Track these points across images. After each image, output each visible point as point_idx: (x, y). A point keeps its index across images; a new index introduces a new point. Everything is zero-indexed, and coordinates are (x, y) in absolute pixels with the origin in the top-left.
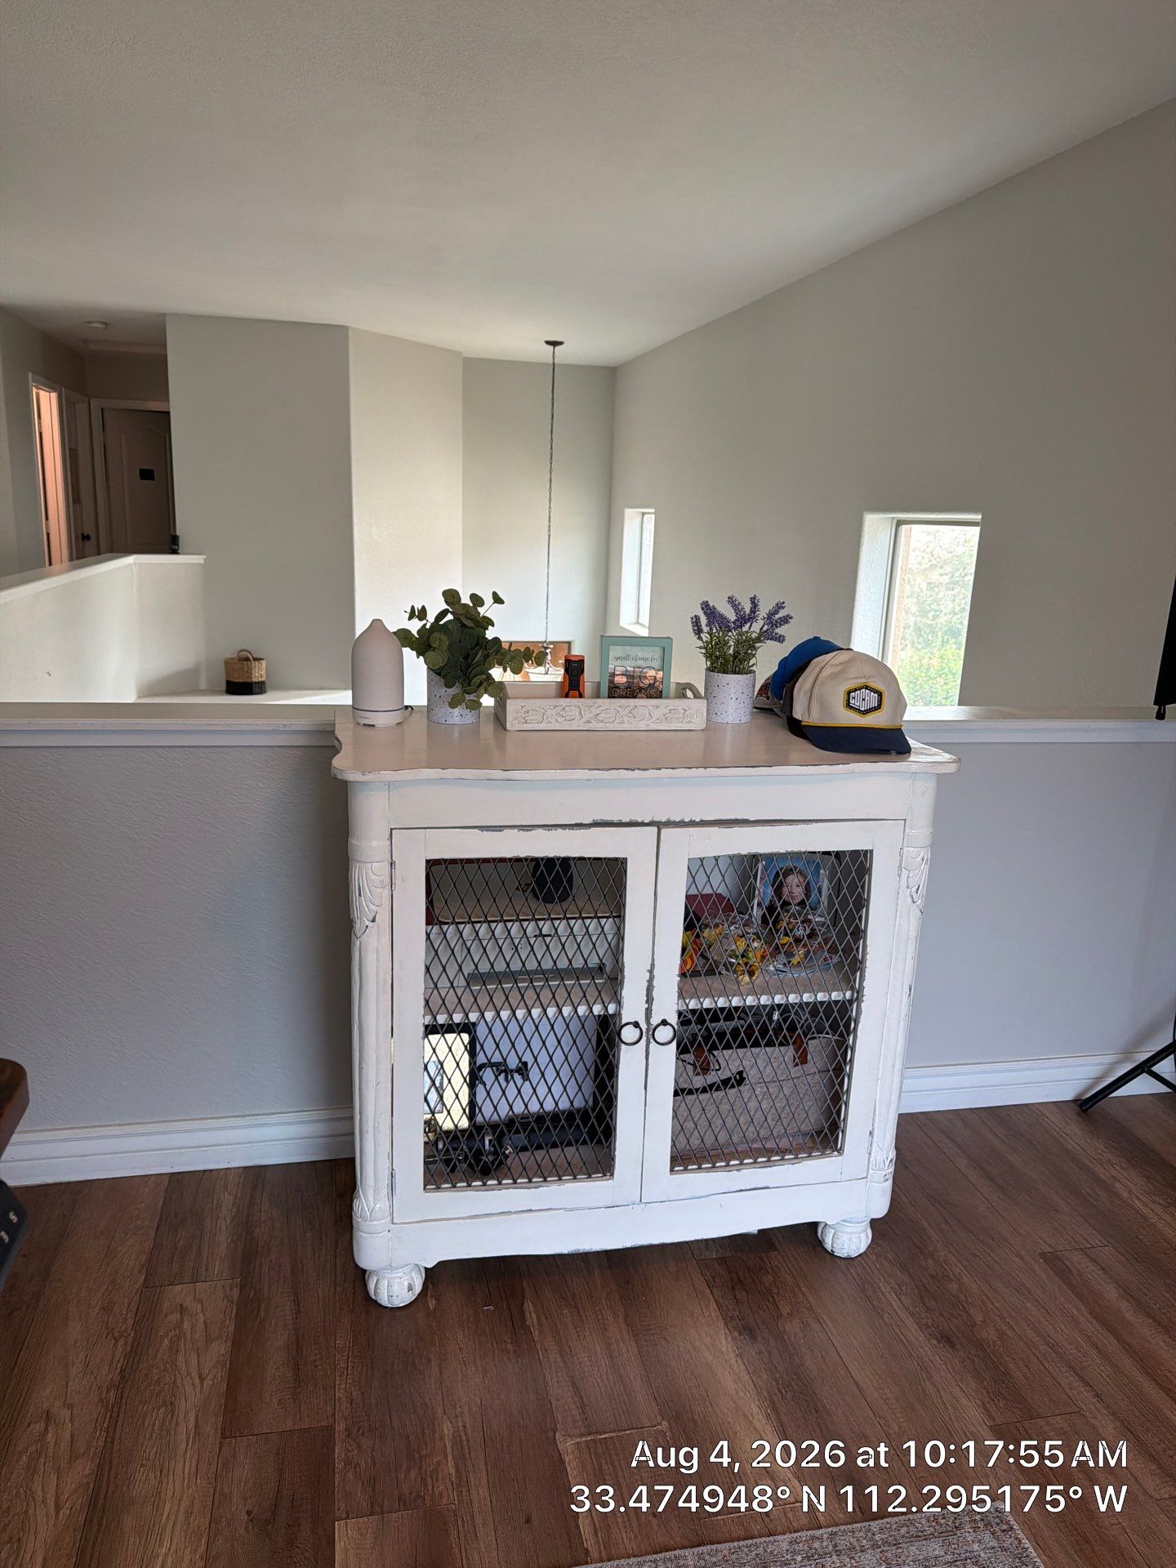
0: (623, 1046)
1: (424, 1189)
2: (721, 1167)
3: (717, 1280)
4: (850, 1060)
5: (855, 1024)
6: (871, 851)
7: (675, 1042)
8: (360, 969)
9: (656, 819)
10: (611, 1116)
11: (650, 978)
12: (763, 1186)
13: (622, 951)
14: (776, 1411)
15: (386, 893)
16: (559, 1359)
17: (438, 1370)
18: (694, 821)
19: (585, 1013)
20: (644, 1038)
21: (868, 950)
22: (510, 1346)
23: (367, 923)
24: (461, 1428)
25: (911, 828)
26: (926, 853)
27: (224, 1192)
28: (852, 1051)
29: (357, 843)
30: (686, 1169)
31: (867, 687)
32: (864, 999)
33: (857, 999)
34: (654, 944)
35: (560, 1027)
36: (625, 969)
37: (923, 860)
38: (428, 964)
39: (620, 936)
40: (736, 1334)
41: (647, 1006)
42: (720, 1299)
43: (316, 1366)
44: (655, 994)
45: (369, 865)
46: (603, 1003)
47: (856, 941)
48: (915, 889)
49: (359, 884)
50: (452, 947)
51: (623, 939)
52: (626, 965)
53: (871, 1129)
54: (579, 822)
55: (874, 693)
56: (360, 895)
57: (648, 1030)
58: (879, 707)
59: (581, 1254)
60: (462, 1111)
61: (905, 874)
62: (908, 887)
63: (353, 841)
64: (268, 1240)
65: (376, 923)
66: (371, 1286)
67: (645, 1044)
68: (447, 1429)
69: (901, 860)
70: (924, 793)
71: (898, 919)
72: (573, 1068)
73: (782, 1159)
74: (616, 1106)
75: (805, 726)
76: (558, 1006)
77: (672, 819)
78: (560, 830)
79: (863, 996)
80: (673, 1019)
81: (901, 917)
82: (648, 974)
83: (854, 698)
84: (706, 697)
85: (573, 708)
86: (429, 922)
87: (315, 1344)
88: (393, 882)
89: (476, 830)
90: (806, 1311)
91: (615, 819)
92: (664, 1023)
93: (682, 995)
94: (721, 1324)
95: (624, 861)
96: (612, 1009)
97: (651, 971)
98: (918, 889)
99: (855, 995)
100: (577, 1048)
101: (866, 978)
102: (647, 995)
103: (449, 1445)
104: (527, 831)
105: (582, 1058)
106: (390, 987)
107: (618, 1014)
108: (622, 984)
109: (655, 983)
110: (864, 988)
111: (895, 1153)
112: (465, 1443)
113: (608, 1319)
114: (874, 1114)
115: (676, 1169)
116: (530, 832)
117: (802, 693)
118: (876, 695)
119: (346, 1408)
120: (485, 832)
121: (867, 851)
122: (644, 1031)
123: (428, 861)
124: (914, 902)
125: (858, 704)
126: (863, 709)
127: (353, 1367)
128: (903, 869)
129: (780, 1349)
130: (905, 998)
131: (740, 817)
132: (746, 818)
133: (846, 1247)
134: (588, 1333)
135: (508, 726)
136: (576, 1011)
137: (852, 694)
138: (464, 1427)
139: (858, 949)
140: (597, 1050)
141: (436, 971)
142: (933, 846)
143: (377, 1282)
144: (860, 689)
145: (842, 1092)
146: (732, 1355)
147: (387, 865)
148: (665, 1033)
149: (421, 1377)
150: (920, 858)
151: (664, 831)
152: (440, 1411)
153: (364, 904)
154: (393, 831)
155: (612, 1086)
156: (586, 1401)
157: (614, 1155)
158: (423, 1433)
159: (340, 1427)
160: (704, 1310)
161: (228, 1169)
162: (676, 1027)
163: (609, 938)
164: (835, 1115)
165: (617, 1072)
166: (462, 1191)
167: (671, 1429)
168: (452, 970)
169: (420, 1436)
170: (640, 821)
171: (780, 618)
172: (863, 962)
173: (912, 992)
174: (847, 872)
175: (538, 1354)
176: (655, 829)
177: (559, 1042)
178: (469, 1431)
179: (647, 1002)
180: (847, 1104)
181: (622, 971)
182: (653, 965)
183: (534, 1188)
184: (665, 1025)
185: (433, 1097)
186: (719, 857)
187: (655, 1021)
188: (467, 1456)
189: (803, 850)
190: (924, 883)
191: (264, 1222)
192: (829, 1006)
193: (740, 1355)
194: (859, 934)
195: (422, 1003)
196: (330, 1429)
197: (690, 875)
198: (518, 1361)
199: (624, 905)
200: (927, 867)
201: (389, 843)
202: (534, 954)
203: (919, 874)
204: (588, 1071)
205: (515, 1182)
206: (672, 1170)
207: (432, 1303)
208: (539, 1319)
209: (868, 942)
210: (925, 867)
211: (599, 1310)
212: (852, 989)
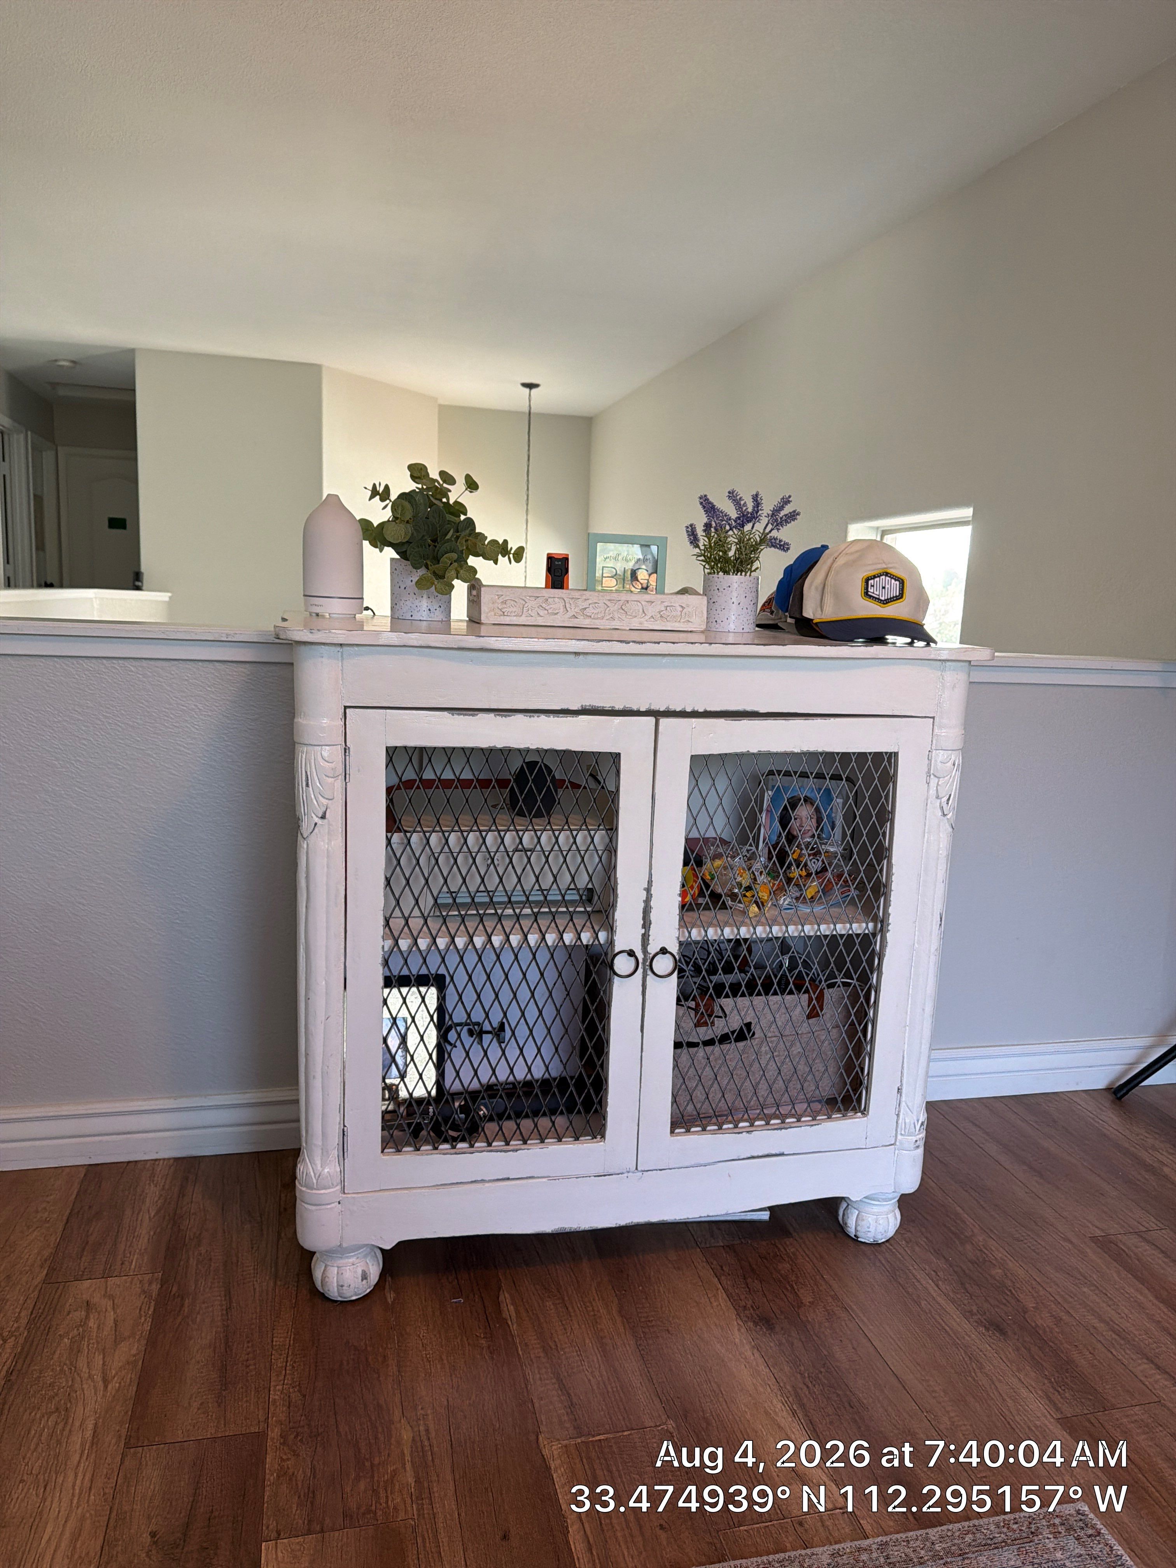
0: (616, 978)
1: (382, 1152)
2: (729, 1129)
3: (726, 1269)
4: (875, 1002)
5: (879, 959)
6: (896, 754)
7: (676, 973)
8: (307, 877)
9: (655, 707)
10: (602, 1066)
11: (647, 898)
12: (778, 1153)
13: (615, 867)
14: (802, 1406)
15: (339, 784)
16: (542, 1355)
17: (395, 1369)
18: (697, 712)
19: (571, 942)
20: (640, 970)
21: (894, 871)
22: (483, 1342)
23: (316, 820)
24: (423, 1433)
25: (940, 727)
26: (956, 757)
27: (149, 1184)
28: (876, 992)
29: (305, 722)
30: (688, 1131)
31: (886, 574)
32: (890, 928)
33: (881, 930)
34: (651, 857)
35: (543, 957)
36: (619, 887)
37: (954, 765)
38: (388, 876)
39: (611, 850)
40: (751, 1324)
41: (643, 931)
42: (730, 1288)
43: (247, 1367)
44: (653, 916)
45: (319, 748)
46: (593, 928)
47: (879, 862)
48: (945, 799)
49: (306, 772)
50: (417, 856)
51: (616, 851)
52: (619, 881)
53: (899, 1084)
54: (565, 707)
55: (896, 580)
56: (307, 785)
57: (645, 960)
58: (901, 596)
59: (567, 1233)
60: (428, 1057)
61: (934, 781)
62: (937, 797)
63: (300, 720)
64: (198, 1233)
65: (325, 821)
66: (318, 1274)
67: (641, 976)
68: (407, 1435)
69: (930, 765)
70: (954, 687)
71: (926, 837)
72: (558, 1007)
73: (799, 1121)
74: (608, 1053)
75: (816, 624)
76: (541, 931)
77: (673, 708)
78: (543, 717)
79: (888, 925)
80: (674, 948)
81: (929, 832)
82: (645, 893)
83: (873, 586)
84: (705, 594)
85: (556, 600)
86: (393, 823)
87: (248, 1342)
88: (348, 772)
89: (446, 713)
90: (830, 1300)
91: (607, 705)
92: (664, 951)
93: (683, 923)
94: (732, 1314)
95: (618, 755)
96: (602, 936)
97: (648, 890)
98: (949, 799)
99: (879, 925)
100: (563, 983)
101: (892, 903)
102: (644, 918)
103: (407, 1452)
104: (506, 716)
105: (568, 994)
106: (343, 900)
107: (611, 943)
108: (613, 906)
109: (652, 903)
110: (889, 915)
111: (926, 1115)
112: (427, 1448)
113: (599, 1311)
114: (903, 1067)
115: (677, 1131)
116: (508, 718)
117: (813, 587)
118: (898, 583)
119: (283, 1412)
120: (456, 716)
121: (891, 753)
122: (641, 961)
123: (387, 749)
124: (944, 815)
125: (878, 593)
126: (883, 598)
127: (293, 1367)
128: (932, 776)
129: (804, 1340)
130: (936, 927)
131: (749, 708)
132: (756, 709)
133: (872, 1229)
134: (576, 1326)
135: (484, 619)
136: (562, 938)
137: (871, 582)
138: (427, 1431)
139: (881, 870)
140: (585, 986)
141: (398, 884)
142: (965, 751)
143: (324, 1271)
144: (879, 577)
145: (865, 1040)
146: (747, 1347)
147: (339, 750)
148: (664, 964)
149: (376, 1376)
150: (951, 762)
151: (663, 721)
152: (397, 1413)
153: (313, 796)
154: (348, 710)
155: (603, 1029)
156: (575, 1400)
157: (606, 1112)
158: (376, 1438)
159: (274, 1433)
160: (713, 1300)
161: (156, 1160)
162: (677, 957)
163: (600, 853)
164: (857, 1068)
165: (609, 1012)
166: (427, 1155)
167: (678, 1427)
168: (418, 883)
169: (373, 1441)
170: (635, 708)
171: (786, 515)
172: (887, 885)
173: (943, 919)
174: (868, 779)
175: (517, 1351)
176: (652, 720)
177: (542, 974)
178: (433, 1435)
179: (644, 926)
180: (871, 1055)
181: (614, 890)
182: (650, 882)
183: (513, 1151)
184: (664, 953)
185: (394, 1042)
186: (726, 754)
187: (653, 949)
188: (431, 1464)
189: (820, 750)
190: (955, 793)
191: (195, 1214)
192: (850, 939)
193: (757, 1348)
194: (883, 853)
195: (381, 922)
196: (261, 1437)
197: (692, 776)
198: (492, 1358)
199: (617, 812)
200: (958, 774)
201: (343, 723)
202: (513, 867)
203: (951, 784)
204: (576, 1010)
205: (490, 1145)
206: (672, 1132)
207: (390, 1297)
208: (517, 1312)
209: (894, 861)
210: (956, 775)
211: (591, 1302)
212: (875, 919)
